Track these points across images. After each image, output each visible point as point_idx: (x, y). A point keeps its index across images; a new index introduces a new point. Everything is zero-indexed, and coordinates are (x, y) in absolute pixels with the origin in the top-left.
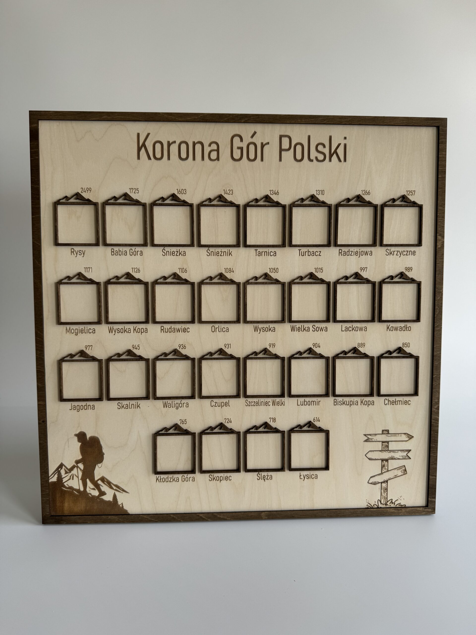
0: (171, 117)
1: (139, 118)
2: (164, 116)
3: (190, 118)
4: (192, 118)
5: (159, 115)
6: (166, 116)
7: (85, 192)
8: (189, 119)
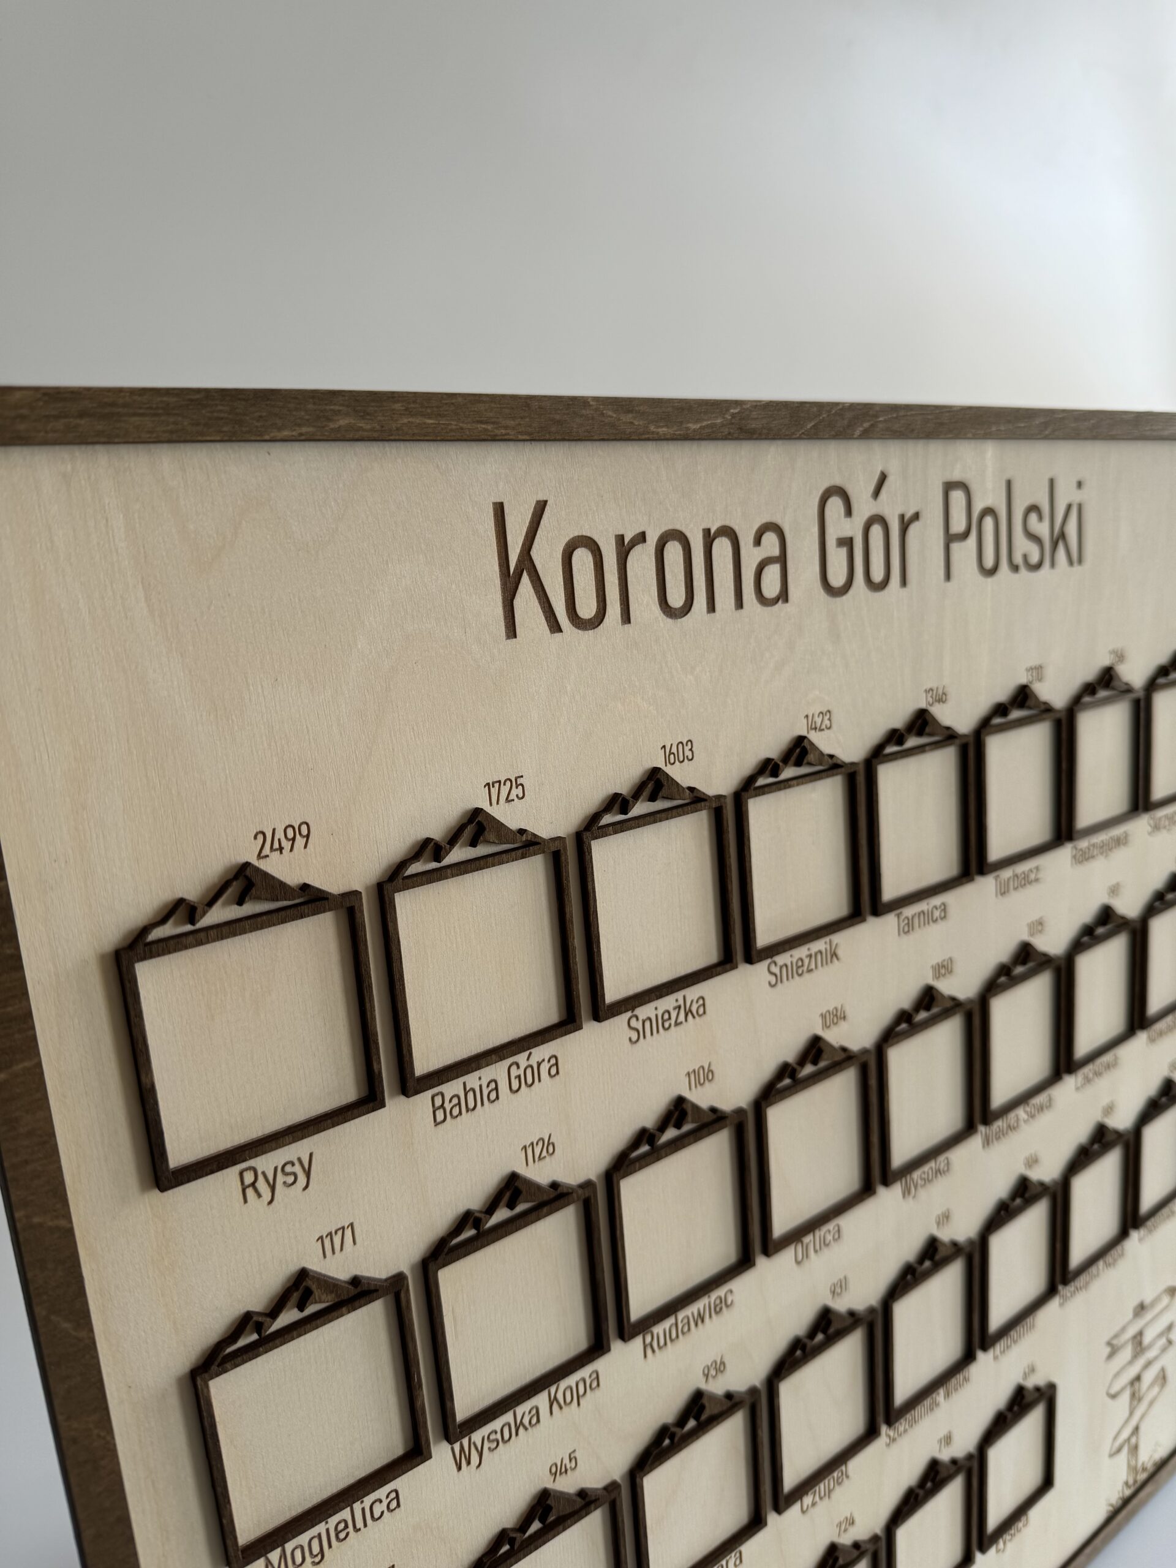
0: (628, 417)
1: (506, 428)
2: (602, 414)
3: (698, 426)
4: (705, 423)
5: (584, 412)
6: (610, 413)
7: (281, 849)
8: (694, 430)
